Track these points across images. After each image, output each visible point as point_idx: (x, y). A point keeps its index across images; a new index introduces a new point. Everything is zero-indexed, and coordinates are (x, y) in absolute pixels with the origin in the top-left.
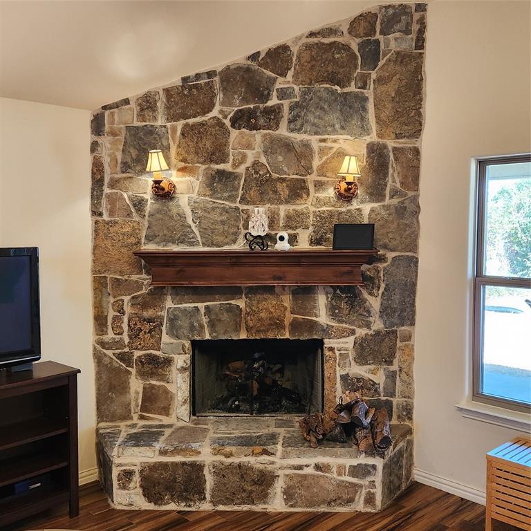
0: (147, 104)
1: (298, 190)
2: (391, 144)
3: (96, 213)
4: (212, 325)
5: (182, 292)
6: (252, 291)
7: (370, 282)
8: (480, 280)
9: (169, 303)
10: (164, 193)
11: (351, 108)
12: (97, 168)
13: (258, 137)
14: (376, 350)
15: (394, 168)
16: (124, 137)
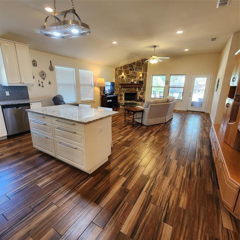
0: (121, 67)
1: (135, 77)
2: (144, 73)
3: (116, 79)
4: (127, 91)
5: (124, 88)
6: (131, 88)
7: (142, 87)
8: (152, 87)
9: (123, 89)
10: (123, 77)
11: (141, 69)
12: (116, 74)
13: (132, 71)
14: (142, 94)
15: (144, 75)
16: (119, 71)
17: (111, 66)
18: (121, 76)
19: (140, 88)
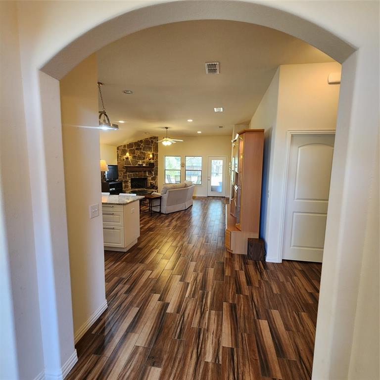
0: (125, 146)
1: (144, 159)
2: (155, 153)
3: (118, 161)
4: (134, 176)
5: (130, 172)
6: (139, 171)
7: (153, 171)
8: (165, 170)
9: (128, 173)
10: (127, 158)
11: (150, 148)
12: (118, 154)
13: (139, 151)
14: (154, 179)
15: (155, 156)
16: (121, 150)
17: (111, 145)
18: (125, 156)
19: (150, 172)
